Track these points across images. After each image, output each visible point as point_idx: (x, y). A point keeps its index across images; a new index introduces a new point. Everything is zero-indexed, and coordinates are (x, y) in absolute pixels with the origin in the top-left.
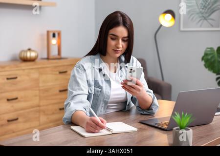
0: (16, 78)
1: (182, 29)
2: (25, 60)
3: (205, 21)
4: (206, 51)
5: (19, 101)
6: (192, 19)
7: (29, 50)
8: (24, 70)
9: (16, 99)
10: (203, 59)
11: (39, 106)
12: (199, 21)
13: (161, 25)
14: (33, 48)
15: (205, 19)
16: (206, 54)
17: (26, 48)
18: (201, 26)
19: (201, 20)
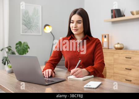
7: (118, 43)
13: (51, 32)
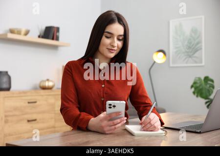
0: (35, 102)
1: (171, 65)
2: (44, 88)
3: (190, 59)
4: (195, 80)
5: (38, 122)
6: (180, 57)
7: (48, 80)
8: (42, 96)
9: (35, 120)
10: (192, 87)
11: (54, 127)
12: (185, 59)
13: (155, 62)
14: (50, 79)
15: (190, 57)
16: (195, 83)
17: (45, 79)
18: (187, 63)
19: (186, 58)
